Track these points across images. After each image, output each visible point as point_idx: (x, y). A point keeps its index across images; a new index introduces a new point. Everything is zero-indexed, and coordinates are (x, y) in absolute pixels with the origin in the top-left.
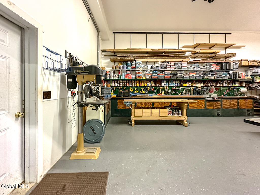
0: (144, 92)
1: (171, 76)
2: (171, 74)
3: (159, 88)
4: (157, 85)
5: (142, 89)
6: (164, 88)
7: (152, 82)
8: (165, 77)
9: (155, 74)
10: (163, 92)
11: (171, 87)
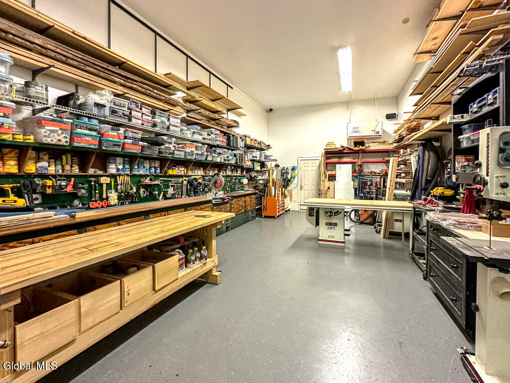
0: (21, 202)
1: (143, 147)
3: (97, 182)
4: (91, 171)
5: (7, 187)
6: (116, 181)
7: (68, 158)
9: (87, 132)
10: (113, 197)
11: (137, 179)
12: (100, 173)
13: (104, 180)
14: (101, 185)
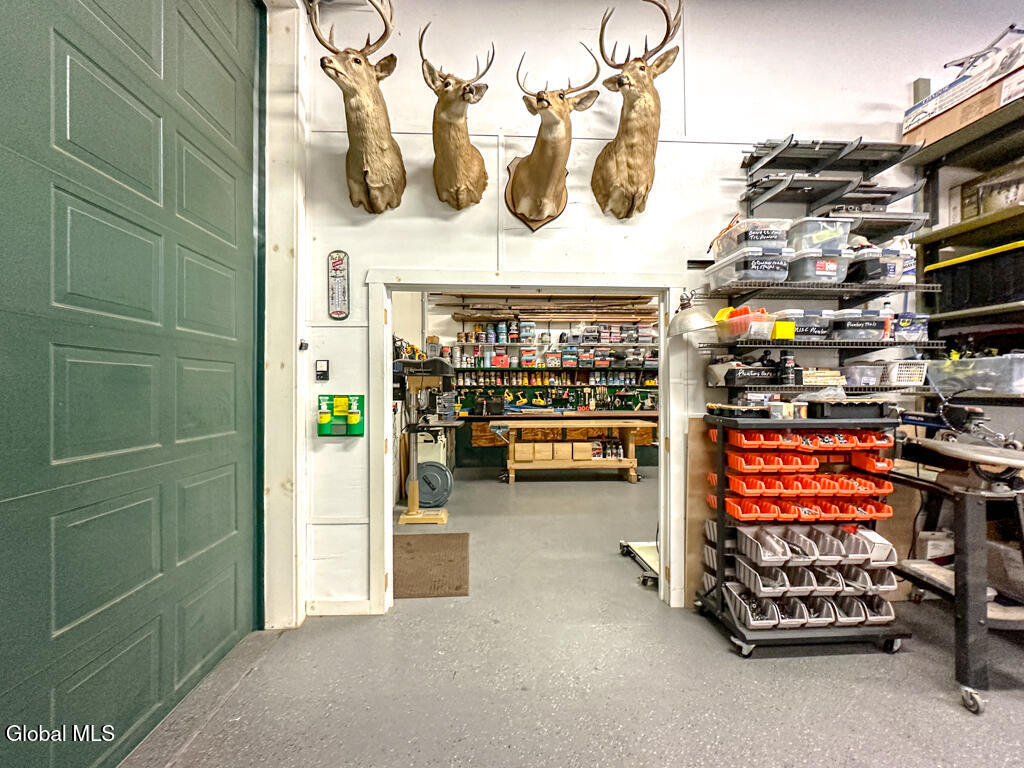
0: (542, 403)
1: (610, 362)
2: (611, 355)
3: (582, 391)
4: (578, 384)
5: (537, 393)
6: (595, 391)
7: (563, 375)
8: (597, 363)
9: (569, 357)
10: (593, 403)
11: (613, 390)
12: (584, 384)
13: (587, 390)
14: (585, 394)
